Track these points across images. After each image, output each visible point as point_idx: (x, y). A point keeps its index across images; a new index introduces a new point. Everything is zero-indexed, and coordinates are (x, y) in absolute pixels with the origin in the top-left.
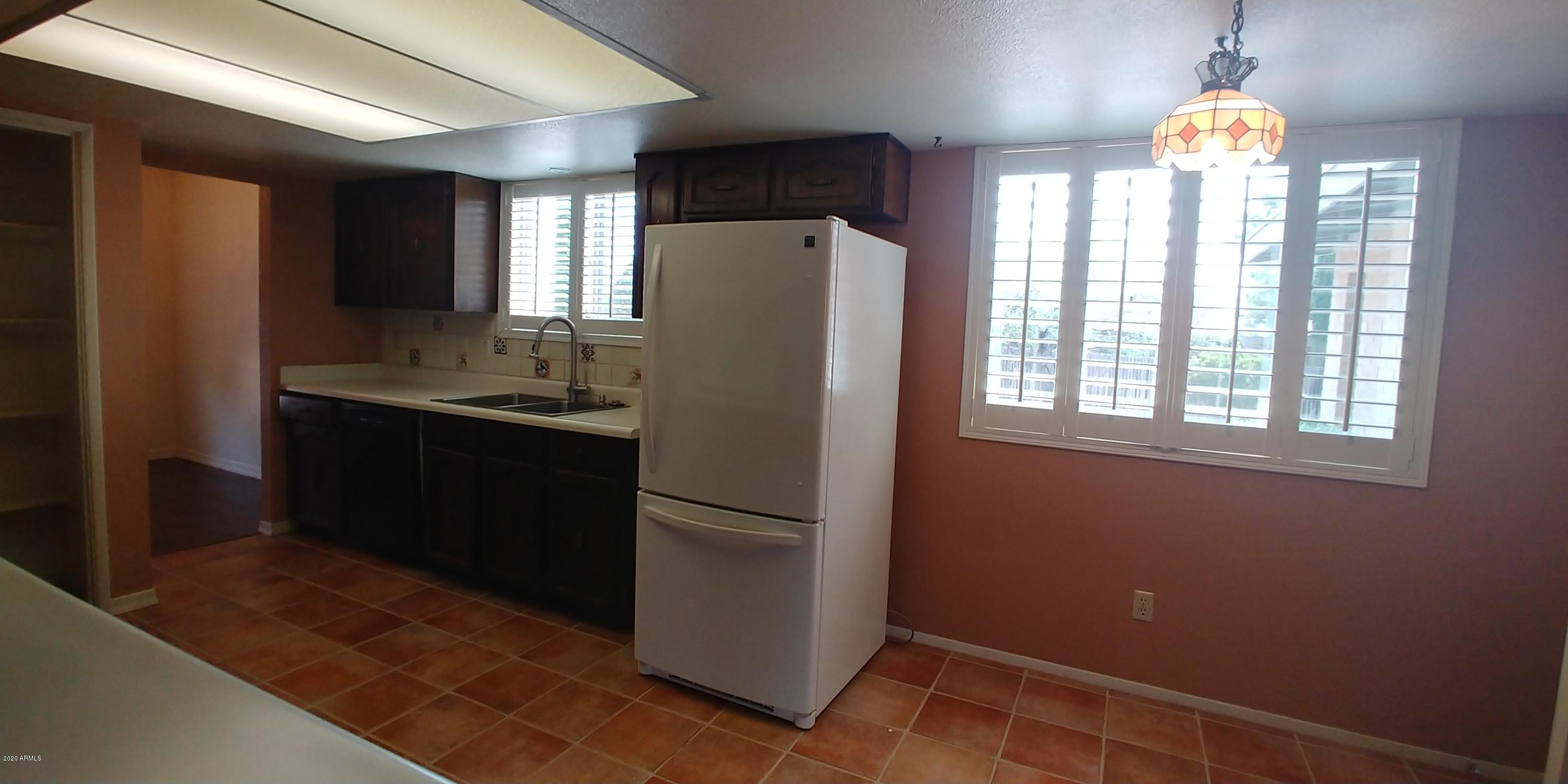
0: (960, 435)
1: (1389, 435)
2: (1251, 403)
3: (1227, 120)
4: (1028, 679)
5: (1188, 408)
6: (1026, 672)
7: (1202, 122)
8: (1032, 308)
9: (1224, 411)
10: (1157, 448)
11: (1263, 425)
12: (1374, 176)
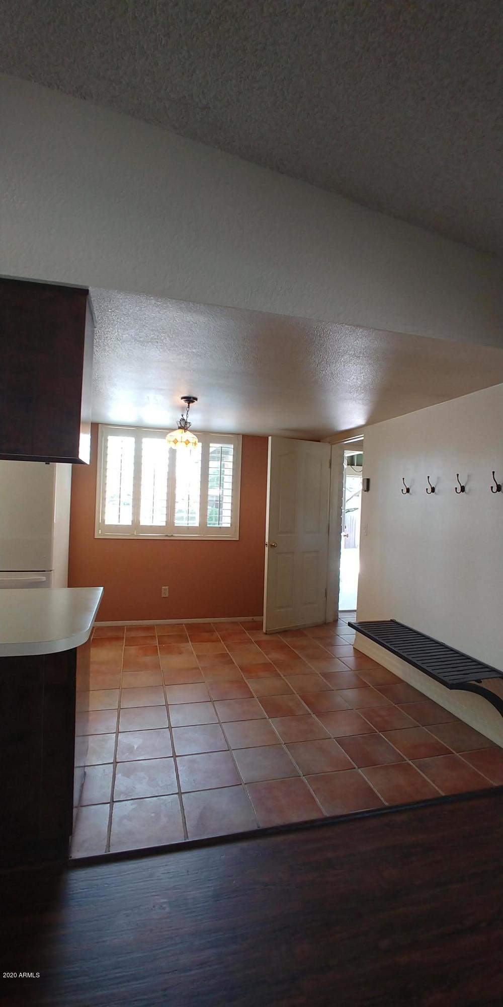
0: (95, 537)
1: (229, 525)
2: (194, 518)
3: (184, 440)
4: (127, 628)
5: (176, 521)
6: (125, 627)
7: (179, 439)
8: (112, 497)
9: (186, 522)
10: (167, 536)
11: (197, 525)
12: (223, 448)
